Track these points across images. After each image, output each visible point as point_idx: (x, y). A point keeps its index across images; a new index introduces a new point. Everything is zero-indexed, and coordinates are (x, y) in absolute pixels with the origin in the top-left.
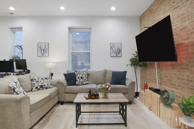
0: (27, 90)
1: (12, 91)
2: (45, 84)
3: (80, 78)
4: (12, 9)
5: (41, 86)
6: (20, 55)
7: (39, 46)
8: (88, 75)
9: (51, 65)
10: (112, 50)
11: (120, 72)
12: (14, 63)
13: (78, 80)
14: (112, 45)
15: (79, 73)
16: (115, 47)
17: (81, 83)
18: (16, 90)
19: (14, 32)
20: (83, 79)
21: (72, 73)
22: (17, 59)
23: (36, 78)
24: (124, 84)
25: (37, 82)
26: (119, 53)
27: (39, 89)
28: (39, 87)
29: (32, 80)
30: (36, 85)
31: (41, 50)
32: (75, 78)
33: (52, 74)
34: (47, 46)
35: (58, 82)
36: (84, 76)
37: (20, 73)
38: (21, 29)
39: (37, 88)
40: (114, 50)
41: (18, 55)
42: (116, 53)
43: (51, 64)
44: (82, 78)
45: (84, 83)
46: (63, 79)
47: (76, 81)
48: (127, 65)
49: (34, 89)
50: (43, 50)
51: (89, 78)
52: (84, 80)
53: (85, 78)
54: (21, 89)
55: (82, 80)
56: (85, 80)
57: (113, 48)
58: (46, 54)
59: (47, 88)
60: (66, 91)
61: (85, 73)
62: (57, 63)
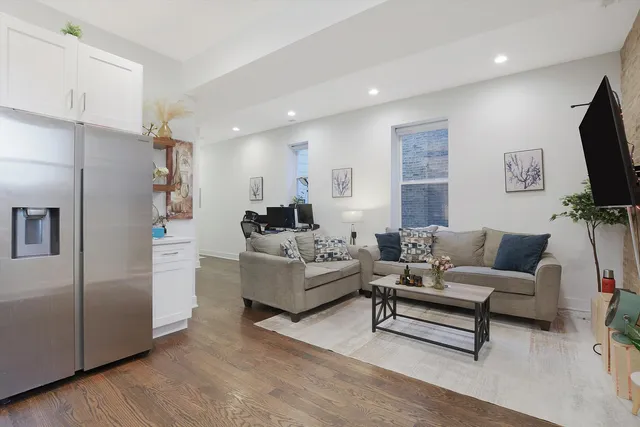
0: (307, 258)
1: (284, 251)
2: (337, 251)
3: (410, 246)
4: (291, 114)
5: (330, 255)
6: (304, 197)
7: (335, 176)
8: (434, 239)
9: (352, 215)
10: (509, 174)
11: (524, 237)
12: (296, 211)
13: (406, 249)
14: (508, 159)
15: (409, 235)
16: (519, 163)
17: (411, 258)
18: (290, 252)
19: (296, 153)
20: (417, 249)
21: (394, 234)
22: (301, 203)
23: (323, 239)
24: (531, 271)
25: (324, 246)
26: (535, 179)
27: (326, 260)
28: (326, 256)
29: (316, 242)
30: (322, 251)
31: (339, 185)
32: (399, 244)
33: (354, 235)
34: (349, 176)
35: (361, 251)
36: (422, 242)
37: (304, 230)
38: (305, 145)
39: (322, 257)
40: (517, 172)
41: (301, 194)
42: (525, 181)
43: (353, 213)
44: (414, 245)
45: (420, 258)
46: (372, 244)
47: (400, 251)
48: (554, 217)
49: (318, 258)
50: (343, 185)
51: (436, 248)
52: (419, 252)
53: (423, 246)
54: (297, 253)
55: (414, 250)
56: (423, 252)
57: (514, 167)
58: (348, 193)
59: (339, 259)
60: (375, 271)
61: (425, 235)
62: (365, 212)
